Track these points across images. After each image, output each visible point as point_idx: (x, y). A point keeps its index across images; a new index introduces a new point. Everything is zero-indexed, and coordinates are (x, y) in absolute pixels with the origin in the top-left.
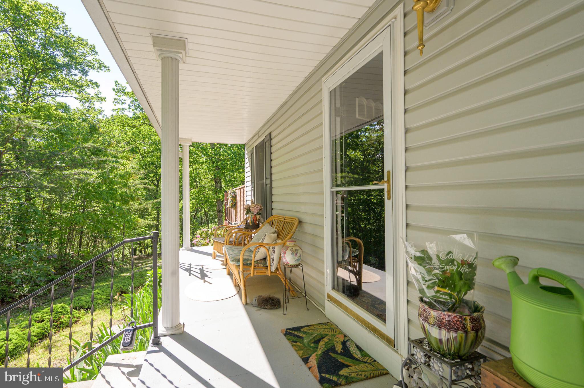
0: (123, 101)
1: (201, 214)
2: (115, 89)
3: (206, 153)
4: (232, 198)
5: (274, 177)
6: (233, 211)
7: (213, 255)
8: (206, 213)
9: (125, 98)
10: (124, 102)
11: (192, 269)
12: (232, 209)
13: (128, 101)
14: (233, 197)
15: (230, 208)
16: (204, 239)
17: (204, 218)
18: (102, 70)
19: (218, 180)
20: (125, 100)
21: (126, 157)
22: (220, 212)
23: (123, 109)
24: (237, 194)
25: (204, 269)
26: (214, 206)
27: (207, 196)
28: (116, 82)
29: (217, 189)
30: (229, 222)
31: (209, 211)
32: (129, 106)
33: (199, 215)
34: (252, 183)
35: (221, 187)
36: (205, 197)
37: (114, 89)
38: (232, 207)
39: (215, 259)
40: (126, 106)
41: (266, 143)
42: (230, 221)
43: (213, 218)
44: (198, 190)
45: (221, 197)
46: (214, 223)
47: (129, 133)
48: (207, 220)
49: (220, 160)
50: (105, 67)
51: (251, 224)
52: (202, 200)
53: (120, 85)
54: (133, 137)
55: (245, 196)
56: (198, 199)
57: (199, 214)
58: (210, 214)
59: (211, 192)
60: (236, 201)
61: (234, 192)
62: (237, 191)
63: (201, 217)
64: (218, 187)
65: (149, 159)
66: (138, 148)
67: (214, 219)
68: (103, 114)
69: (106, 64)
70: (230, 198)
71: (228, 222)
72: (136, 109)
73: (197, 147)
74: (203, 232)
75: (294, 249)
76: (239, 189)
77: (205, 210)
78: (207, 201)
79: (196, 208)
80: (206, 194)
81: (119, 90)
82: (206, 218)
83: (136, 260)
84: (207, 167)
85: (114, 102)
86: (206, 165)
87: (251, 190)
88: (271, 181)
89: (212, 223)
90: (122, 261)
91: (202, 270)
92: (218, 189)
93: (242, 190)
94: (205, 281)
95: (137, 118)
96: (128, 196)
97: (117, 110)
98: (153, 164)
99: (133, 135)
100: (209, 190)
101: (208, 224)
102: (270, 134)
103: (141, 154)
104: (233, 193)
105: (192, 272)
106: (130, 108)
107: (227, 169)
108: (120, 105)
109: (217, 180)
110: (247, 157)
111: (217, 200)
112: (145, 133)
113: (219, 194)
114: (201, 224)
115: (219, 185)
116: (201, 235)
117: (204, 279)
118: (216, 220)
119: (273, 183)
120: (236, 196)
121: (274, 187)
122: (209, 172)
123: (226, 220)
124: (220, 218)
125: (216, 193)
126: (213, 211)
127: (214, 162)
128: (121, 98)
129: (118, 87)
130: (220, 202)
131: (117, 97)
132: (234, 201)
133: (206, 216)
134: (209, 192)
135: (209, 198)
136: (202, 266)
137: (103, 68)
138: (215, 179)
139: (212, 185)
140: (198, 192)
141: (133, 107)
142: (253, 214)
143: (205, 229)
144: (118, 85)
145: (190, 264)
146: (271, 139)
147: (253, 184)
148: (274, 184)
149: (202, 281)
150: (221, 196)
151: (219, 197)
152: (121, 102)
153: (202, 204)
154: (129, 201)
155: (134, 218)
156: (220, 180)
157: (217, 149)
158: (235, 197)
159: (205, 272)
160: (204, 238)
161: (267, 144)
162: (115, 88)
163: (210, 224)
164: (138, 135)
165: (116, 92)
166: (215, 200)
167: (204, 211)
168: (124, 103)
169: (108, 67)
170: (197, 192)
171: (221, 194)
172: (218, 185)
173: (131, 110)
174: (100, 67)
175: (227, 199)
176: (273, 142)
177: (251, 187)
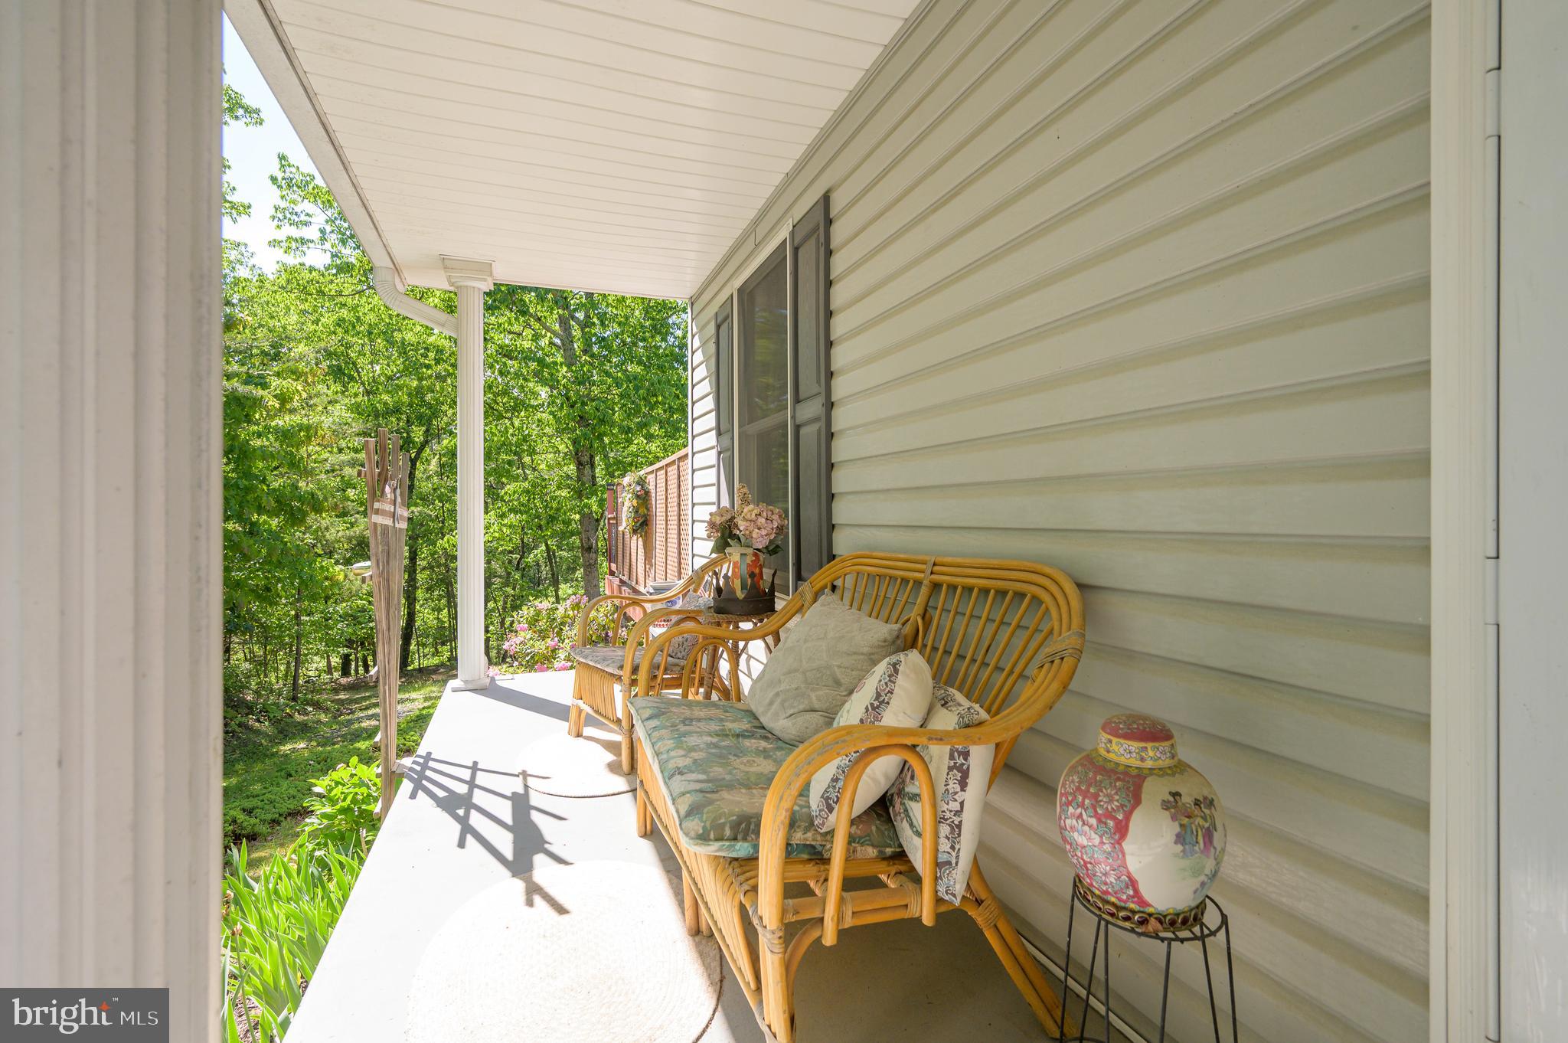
0: (303, 218)
1: (536, 556)
2: (280, 179)
3: (552, 375)
4: (635, 502)
5: (841, 387)
6: (636, 544)
7: (573, 714)
8: (550, 555)
9: (307, 206)
10: (307, 219)
11: (479, 798)
12: (635, 538)
13: (320, 218)
14: (638, 497)
15: (627, 536)
16: (542, 635)
17: (545, 571)
18: (237, 118)
19: (586, 458)
20: (308, 215)
21: (293, 373)
22: (589, 549)
23: (303, 241)
24: (652, 488)
25: (535, 800)
26: (572, 534)
27: (554, 505)
28: (282, 157)
29: (583, 484)
30: (621, 581)
31: (560, 548)
32: (322, 231)
33: (530, 559)
34: (719, 434)
35: (594, 477)
36: (547, 506)
37: (274, 179)
38: (635, 532)
39: (579, 735)
40: (311, 233)
41: (796, 251)
42: (625, 578)
43: (569, 568)
44: (526, 484)
45: (595, 508)
46: (572, 580)
47: (328, 319)
48: (553, 575)
49: (593, 400)
50: (248, 110)
51: (740, 595)
52: (538, 517)
53: (294, 170)
54: (339, 330)
55: (687, 485)
56: (526, 512)
57: (532, 556)
58: (561, 558)
59: (564, 493)
60: (648, 510)
61: (641, 482)
62: (651, 478)
63: (538, 564)
64: (585, 479)
65: (385, 397)
66: (354, 363)
67: (574, 570)
68: (250, 265)
69: (249, 101)
70: (627, 503)
71: (617, 581)
72: (344, 242)
73: (525, 358)
74: (538, 613)
75: (1187, 799)
76: (661, 468)
77: (547, 545)
78: (552, 519)
79: (522, 540)
80: (552, 498)
81: (288, 182)
82: (551, 567)
83: (344, 689)
84: (554, 416)
85: (273, 218)
86: (551, 413)
87: (714, 461)
88: (830, 405)
89: (566, 581)
90: (294, 699)
91: (521, 803)
92: (583, 487)
93: (672, 471)
94: (534, 890)
95: (345, 268)
96: (300, 499)
97: (284, 244)
98: (397, 411)
99: (339, 325)
100: (559, 488)
101: (556, 584)
102: (826, 199)
103: (363, 384)
104: (638, 483)
105: (476, 820)
106: (323, 239)
107: (612, 424)
108: (294, 228)
109: (582, 459)
110: (697, 343)
111: (583, 516)
112: (371, 318)
113: (588, 498)
114: (535, 585)
115: (587, 470)
116: (533, 622)
117: (530, 867)
118: (579, 573)
119: (837, 413)
120: (647, 493)
121: (841, 431)
122: (560, 432)
123: (612, 573)
124: (591, 568)
125: (579, 494)
126: (571, 549)
127: (575, 403)
128: (298, 209)
129: (287, 175)
130: (591, 522)
131: (283, 204)
132: (643, 511)
133: (551, 563)
134: (558, 493)
135: (558, 510)
136: (524, 774)
137: (241, 112)
138: (577, 454)
139: (568, 477)
140: (528, 492)
141: (334, 236)
142: (750, 551)
143: (545, 604)
144: (288, 170)
145: (474, 768)
146: (829, 222)
147: (726, 439)
148: (841, 419)
149: (519, 885)
150: (593, 502)
151: (589, 507)
152: (294, 217)
153: (540, 527)
154: (305, 514)
155: (322, 567)
156: (592, 457)
157: (583, 366)
158: (644, 498)
159: (535, 816)
160: (541, 632)
161: (808, 253)
162: (280, 175)
163: (562, 586)
164: (354, 327)
165: (280, 187)
166: (577, 517)
167: (543, 547)
168: (306, 224)
169: (257, 111)
170: (523, 492)
171: (594, 498)
172: (586, 472)
173: (328, 246)
174: (231, 110)
175: (616, 509)
176: (839, 232)
177: (714, 452)
